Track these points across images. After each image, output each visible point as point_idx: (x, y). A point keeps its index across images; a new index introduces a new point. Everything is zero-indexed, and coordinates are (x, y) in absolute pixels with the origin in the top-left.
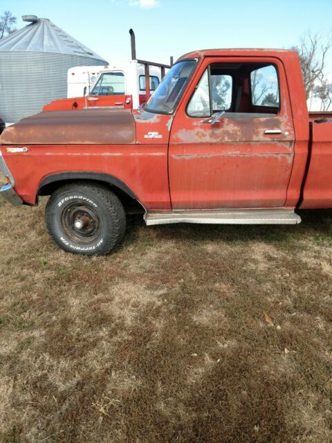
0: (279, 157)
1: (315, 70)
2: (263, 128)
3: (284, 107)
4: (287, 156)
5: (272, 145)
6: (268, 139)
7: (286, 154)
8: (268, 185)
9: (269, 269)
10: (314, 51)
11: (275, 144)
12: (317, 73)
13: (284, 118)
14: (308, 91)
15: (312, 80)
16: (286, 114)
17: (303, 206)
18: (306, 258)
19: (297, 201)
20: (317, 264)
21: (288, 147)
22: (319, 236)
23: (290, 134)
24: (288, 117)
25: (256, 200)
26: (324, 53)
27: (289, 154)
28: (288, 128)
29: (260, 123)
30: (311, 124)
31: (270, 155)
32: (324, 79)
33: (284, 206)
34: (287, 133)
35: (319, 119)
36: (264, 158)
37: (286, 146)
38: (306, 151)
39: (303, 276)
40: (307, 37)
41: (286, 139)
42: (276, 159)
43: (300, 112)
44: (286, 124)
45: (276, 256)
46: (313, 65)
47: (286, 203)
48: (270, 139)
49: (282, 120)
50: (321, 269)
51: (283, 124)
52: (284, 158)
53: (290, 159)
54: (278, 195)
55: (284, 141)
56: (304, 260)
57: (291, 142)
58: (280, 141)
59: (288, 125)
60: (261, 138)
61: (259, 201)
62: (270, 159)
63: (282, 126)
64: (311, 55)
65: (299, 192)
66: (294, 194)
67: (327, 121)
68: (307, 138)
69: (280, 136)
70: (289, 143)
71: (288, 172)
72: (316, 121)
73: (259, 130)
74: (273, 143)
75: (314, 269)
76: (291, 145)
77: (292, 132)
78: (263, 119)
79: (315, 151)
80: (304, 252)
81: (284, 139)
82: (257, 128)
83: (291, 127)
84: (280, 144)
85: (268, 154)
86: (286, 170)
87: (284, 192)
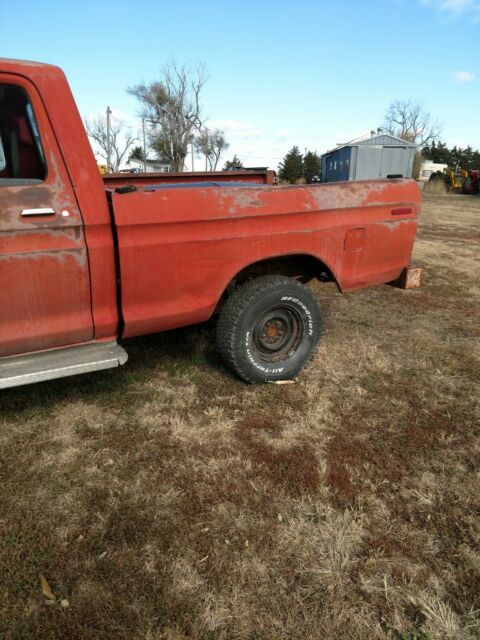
0: (60, 256)
1: (189, 115)
2: (18, 204)
3: (51, 165)
4: (75, 254)
5: (41, 237)
6: (29, 225)
7: (72, 250)
8: (53, 307)
9: (79, 457)
10: (184, 88)
11: (47, 235)
12: (192, 119)
13: (56, 185)
14: (185, 144)
15: (187, 129)
16: (58, 178)
17: (126, 334)
18: (148, 418)
19: (116, 326)
20: (164, 424)
21: (73, 238)
22: (177, 368)
23: (71, 215)
24: (63, 185)
25: (37, 337)
26: (197, 94)
27: (78, 251)
28: (68, 204)
29: (11, 196)
30: (109, 196)
31: (41, 254)
32: (202, 128)
33: (94, 337)
34: (65, 214)
35: (121, 187)
36: (31, 261)
37: (68, 237)
38: (110, 242)
39: (138, 455)
40: (172, 70)
41: (67, 224)
42: (54, 260)
43: (84, 176)
44: (62, 197)
45: (97, 426)
46: (185, 108)
47: (96, 333)
48: (35, 227)
49: (53, 191)
50: (170, 433)
51: (56, 196)
52: (69, 258)
53: (81, 259)
54: (77, 322)
55: (64, 228)
56: (145, 421)
57: (76, 228)
58: (55, 229)
59: (66, 199)
60: (16, 224)
61: (43, 338)
62: (42, 262)
63: (54, 202)
64: (181, 95)
65: (115, 312)
66: (106, 316)
67: (135, 190)
68: (106, 220)
69: (53, 219)
70: (73, 232)
71: (85, 281)
72: (118, 191)
73: (9, 209)
74: (43, 232)
75: (159, 435)
76: (77, 235)
77: (76, 212)
78: (15, 190)
79: (125, 242)
80: (147, 405)
81: (62, 225)
82: (6, 206)
83: (72, 202)
84: (57, 234)
85: (37, 253)
86: (80, 279)
87: (86, 315)
